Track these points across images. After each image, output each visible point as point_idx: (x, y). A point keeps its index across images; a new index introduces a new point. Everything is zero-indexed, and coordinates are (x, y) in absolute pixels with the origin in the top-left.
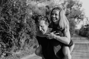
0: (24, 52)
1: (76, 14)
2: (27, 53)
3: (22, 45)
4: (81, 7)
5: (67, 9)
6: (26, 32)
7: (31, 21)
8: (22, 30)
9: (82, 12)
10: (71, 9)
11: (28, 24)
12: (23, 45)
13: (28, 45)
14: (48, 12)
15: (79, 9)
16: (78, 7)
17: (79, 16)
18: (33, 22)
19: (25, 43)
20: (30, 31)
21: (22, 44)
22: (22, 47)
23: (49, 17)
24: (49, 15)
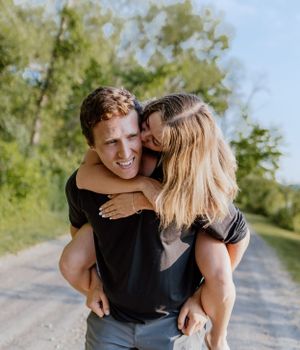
1: (198, 81)
4: (223, 49)
5: (160, 48)
9: (223, 77)
10: (177, 51)
14: (66, 42)
15: (215, 58)
16: (212, 48)
17: (211, 93)
23: (69, 72)
24: (69, 62)
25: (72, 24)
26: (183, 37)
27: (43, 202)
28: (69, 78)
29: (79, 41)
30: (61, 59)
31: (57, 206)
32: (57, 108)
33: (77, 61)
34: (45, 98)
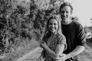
0: (10, 55)
2: (14, 56)
3: (6, 46)
5: (50, 5)
6: (10, 30)
7: (17, 16)
8: (5, 27)
10: (54, 5)
11: (13, 19)
12: (8, 46)
13: (14, 45)
14: (33, 6)
18: (19, 17)
19: (9, 43)
20: (14, 28)
21: (6, 44)
22: (6, 49)
23: (35, 12)
24: (34, 10)
25: (33, 2)
26: (55, 2)
27: (35, 39)
28: (35, 14)
29: (36, 5)
30: (32, 10)
31: (37, 40)
32: (33, 20)
33: (36, 10)
34: (31, 19)
